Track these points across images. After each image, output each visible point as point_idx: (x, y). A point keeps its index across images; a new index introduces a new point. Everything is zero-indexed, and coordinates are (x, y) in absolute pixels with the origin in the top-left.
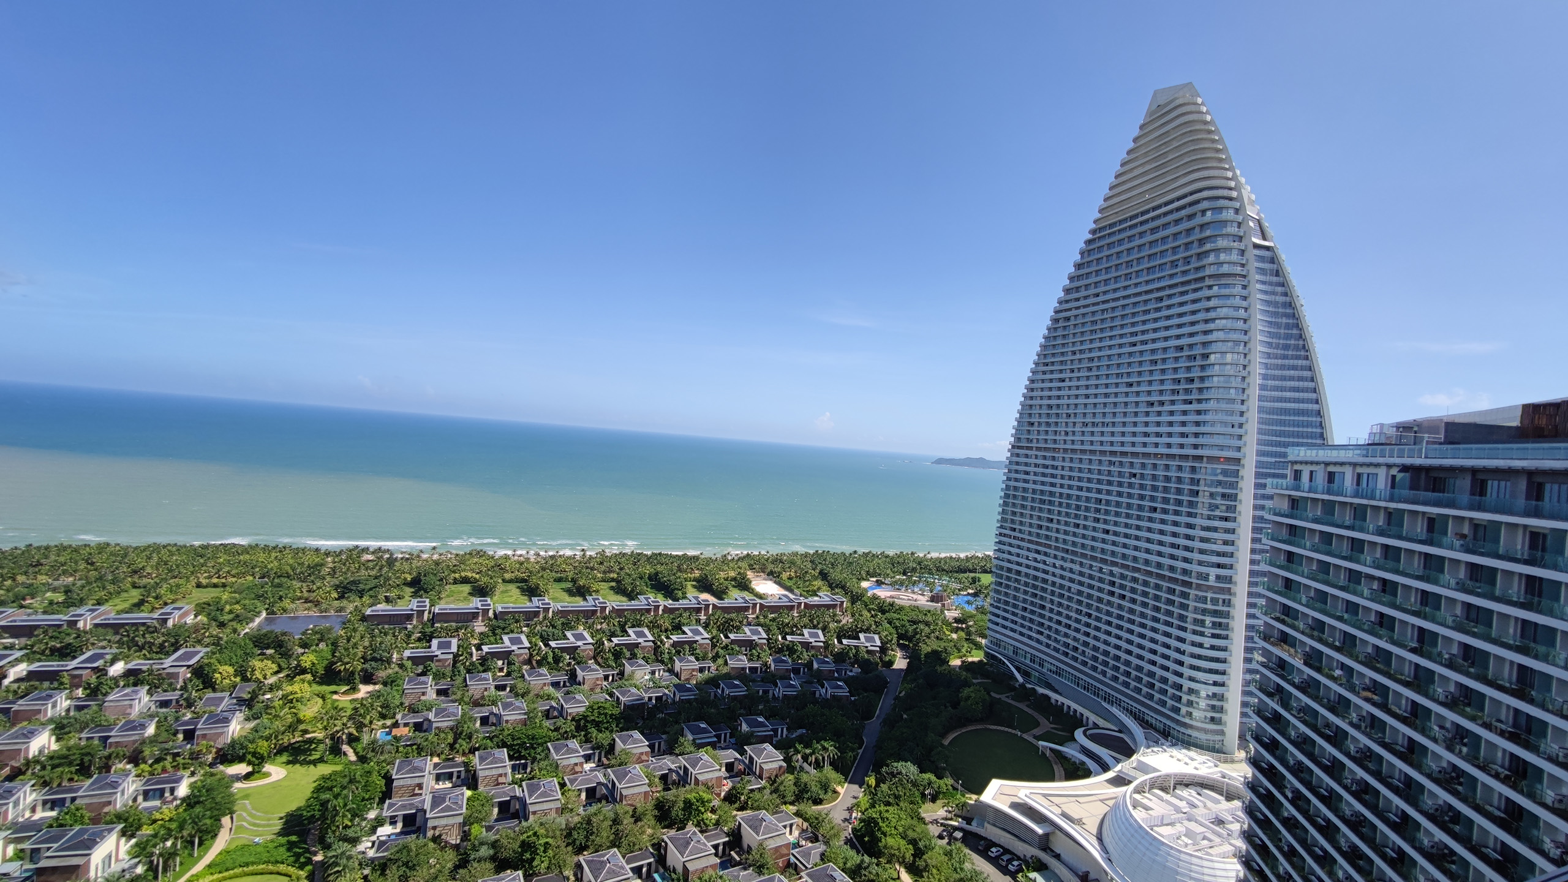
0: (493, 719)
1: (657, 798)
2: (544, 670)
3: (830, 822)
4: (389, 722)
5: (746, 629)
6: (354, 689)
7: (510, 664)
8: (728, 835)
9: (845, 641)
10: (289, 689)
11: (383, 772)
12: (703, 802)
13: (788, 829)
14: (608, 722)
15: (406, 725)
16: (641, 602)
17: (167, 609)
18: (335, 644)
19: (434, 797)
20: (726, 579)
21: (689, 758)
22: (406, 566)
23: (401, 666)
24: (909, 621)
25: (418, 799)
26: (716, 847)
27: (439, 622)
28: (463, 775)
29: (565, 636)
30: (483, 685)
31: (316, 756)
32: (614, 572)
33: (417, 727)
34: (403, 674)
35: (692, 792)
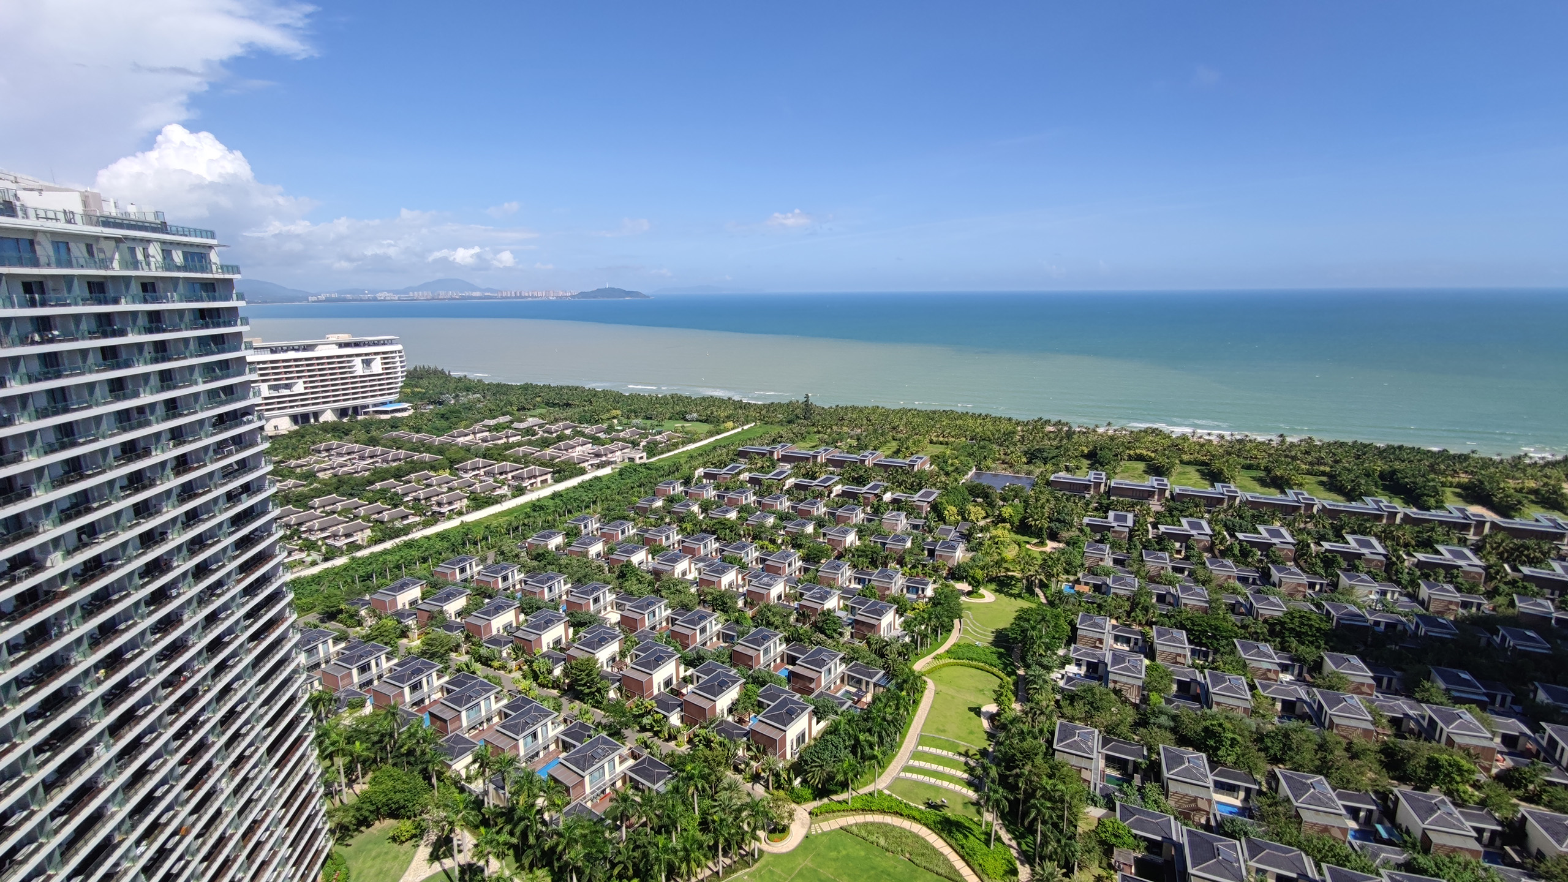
0: (1169, 599)
1: (1385, 743)
2: (1229, 562)
4: (1072, 578)
6: (1042, 543)
7: (1188, 548)
8: (1501, 823)
10: (994, 532)
11: (1069, 619)
12: (1460, 770)
14: (1314, 636)
15: (1087, 584)
16: (1368, 505)
17: (913, 458)
18: (1026, 502)
19: (1114, 655)
21: (1439, 710)
22: (1083, 439)
23: (1081, 530)
25: (1099, 652)
26: (1478, 830)
27: (1114, 495)
28: (1140, 643)
29: (1256, 529)
30: (1160, 563)
31: (1016, 591)
32: (1325, 464)
33: (1097, 588)
34: (1082, 538)
35: (1441, 751)
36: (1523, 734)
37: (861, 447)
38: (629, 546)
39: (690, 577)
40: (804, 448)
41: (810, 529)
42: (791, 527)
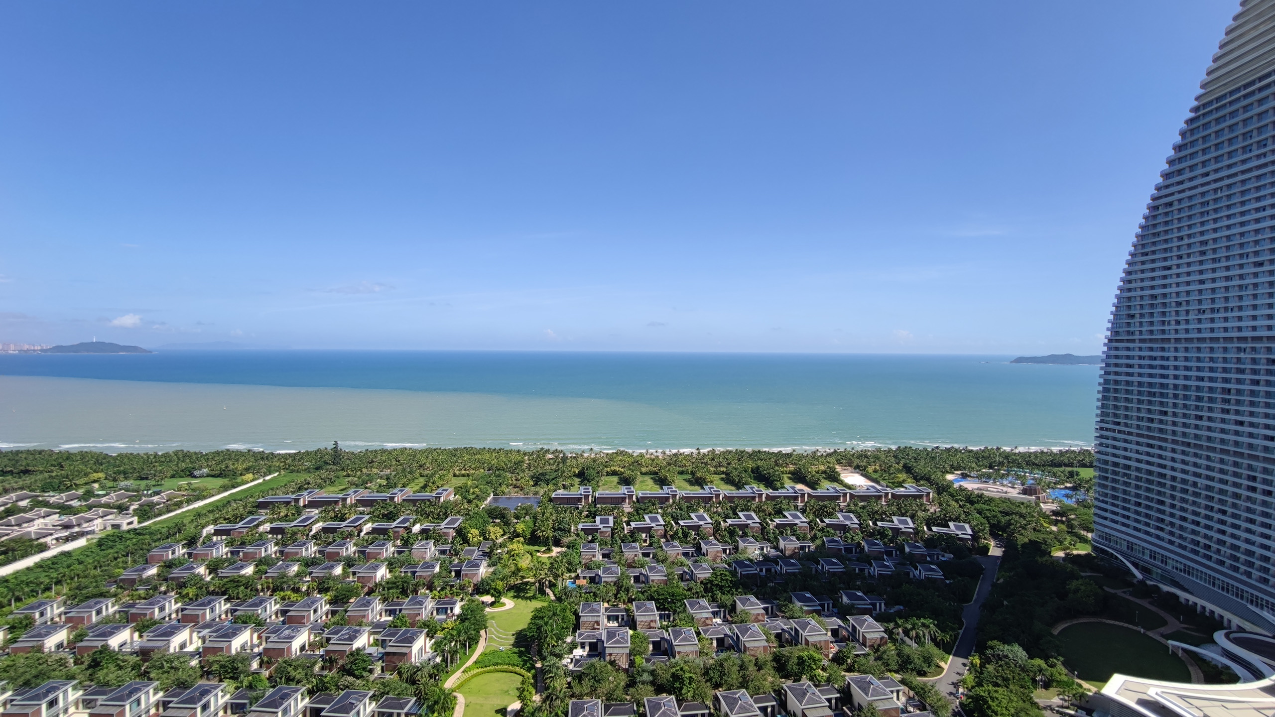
0: (642, 578)
1: (775, 653)
2: (676, 543)
3: (936, 693)
4: (573, 575)
5: (839, 515)
6: (549, 550)
7: (651, 537)
8: (839, 692)
9: (934, 529)
10: (511, 547)
11: (573, 610)
12: (814, 660)
13: (895, 694)
14: (729, 586)
15: (584, 578)
16: (747, 491)
17: (439, 491)
18: (535, 518)
19: (608, 632)
20: (817, 472)
21: (798, 622)
22: (574, 462)
23: (578, 535)
24: (1001, 512)
25: (597, 633)
26: (829, 700)
27: (599, 503)
28: (625, 618)
29: (690, 516)
30: (634, 552)
31: (530, 594)
32: (723, 466)
33: (592, 580)
34: (579, 541)
35: (803, 650)
36: (840, 626)
37: (390, 486)
38: (107, 628)
40: (333, 492)
41: (338, 571)
42: (317, 572)
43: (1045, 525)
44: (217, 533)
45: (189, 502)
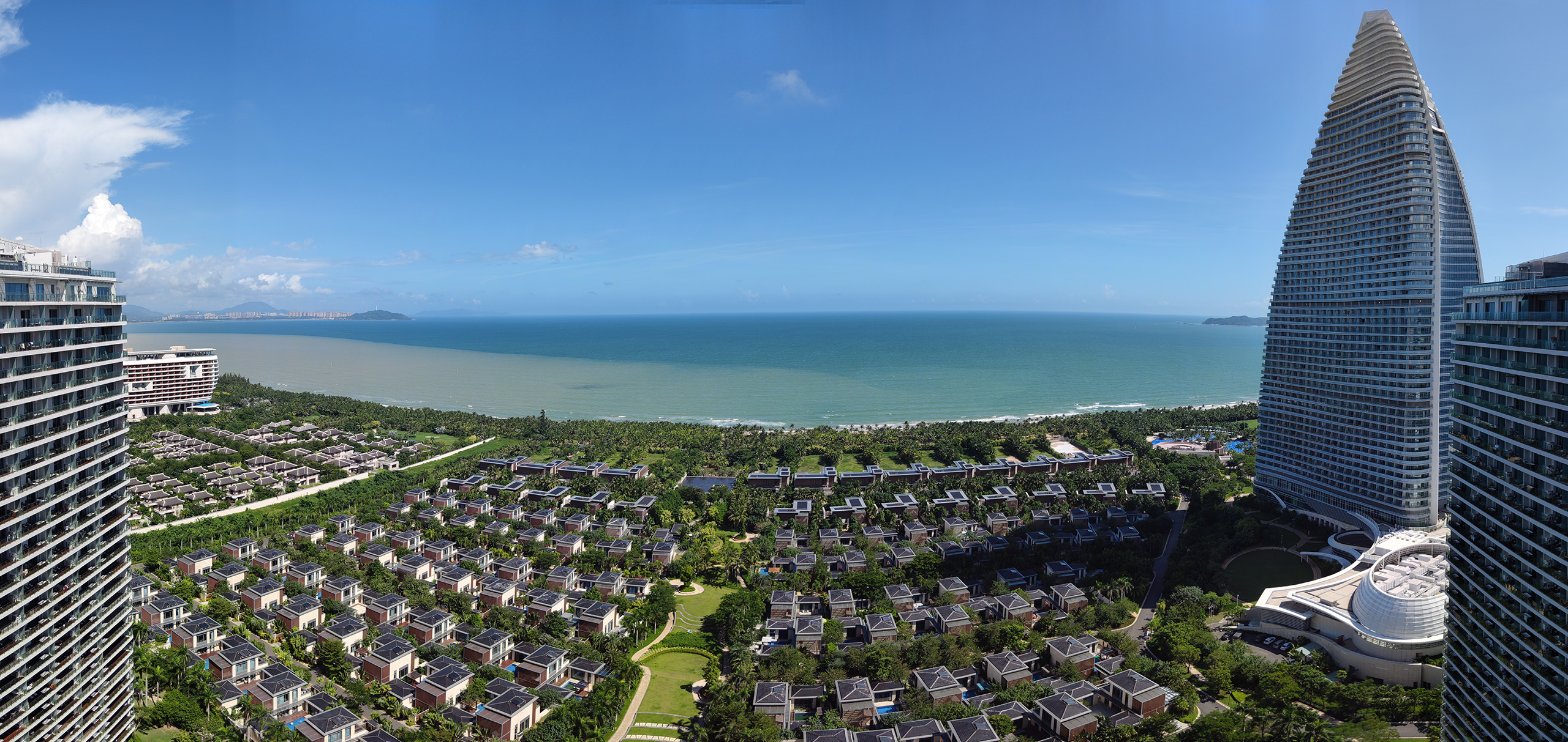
0: (839, 566)
1: (977, 630)
2: (878, 528)
3: (1127, 640)
4: (766, 563)
5: (1048, 487)
6: (742, 536)
7: (851, 522)
8: (1038, 655)
9: (1134, 491)
10: (703, 531)
11: (764, 598)
12: (1017, 632)
13: (1091, 648)
14: (933, 570)
15: (778, 566)
16: (956, 467)
17: (634, 467)
18: (729, 500)
19: (799, 620)
20: (1028, 443)
21: (1003, 598)
22: (773, 440)
23: (773, 520)
24: (1189, 468)
25: (789, 620)
26: (1029, 664)
27: (797, 487)
28: (819, 607)
29: (894, 498)
30: (831, 538)
32: (932, 441)
33: (786, 568)
34: (774, 526)
35: (1006, 624)
36: (1043, 597)
37: (589, 459)
38: (379, 547)
39: (430, 579)
40: (539, 461)
41: (541, 538)
42: (523, 535)
43: (1222, 475)
44: (450, 486)
45: (432, 455)
